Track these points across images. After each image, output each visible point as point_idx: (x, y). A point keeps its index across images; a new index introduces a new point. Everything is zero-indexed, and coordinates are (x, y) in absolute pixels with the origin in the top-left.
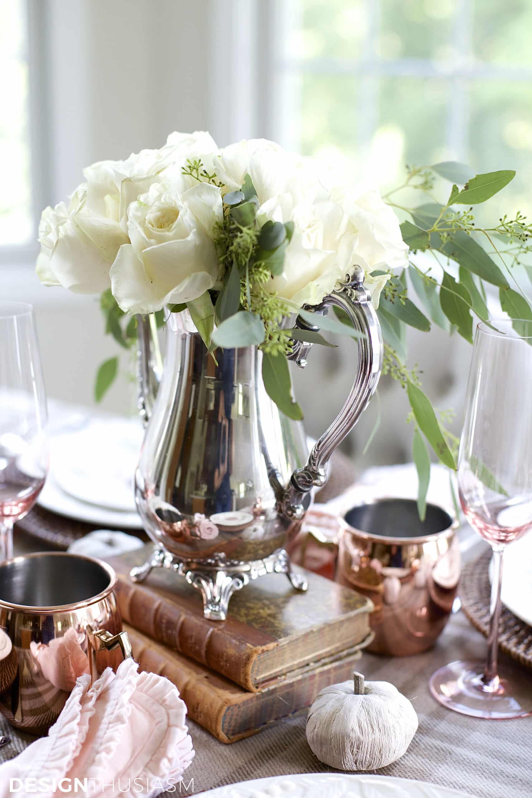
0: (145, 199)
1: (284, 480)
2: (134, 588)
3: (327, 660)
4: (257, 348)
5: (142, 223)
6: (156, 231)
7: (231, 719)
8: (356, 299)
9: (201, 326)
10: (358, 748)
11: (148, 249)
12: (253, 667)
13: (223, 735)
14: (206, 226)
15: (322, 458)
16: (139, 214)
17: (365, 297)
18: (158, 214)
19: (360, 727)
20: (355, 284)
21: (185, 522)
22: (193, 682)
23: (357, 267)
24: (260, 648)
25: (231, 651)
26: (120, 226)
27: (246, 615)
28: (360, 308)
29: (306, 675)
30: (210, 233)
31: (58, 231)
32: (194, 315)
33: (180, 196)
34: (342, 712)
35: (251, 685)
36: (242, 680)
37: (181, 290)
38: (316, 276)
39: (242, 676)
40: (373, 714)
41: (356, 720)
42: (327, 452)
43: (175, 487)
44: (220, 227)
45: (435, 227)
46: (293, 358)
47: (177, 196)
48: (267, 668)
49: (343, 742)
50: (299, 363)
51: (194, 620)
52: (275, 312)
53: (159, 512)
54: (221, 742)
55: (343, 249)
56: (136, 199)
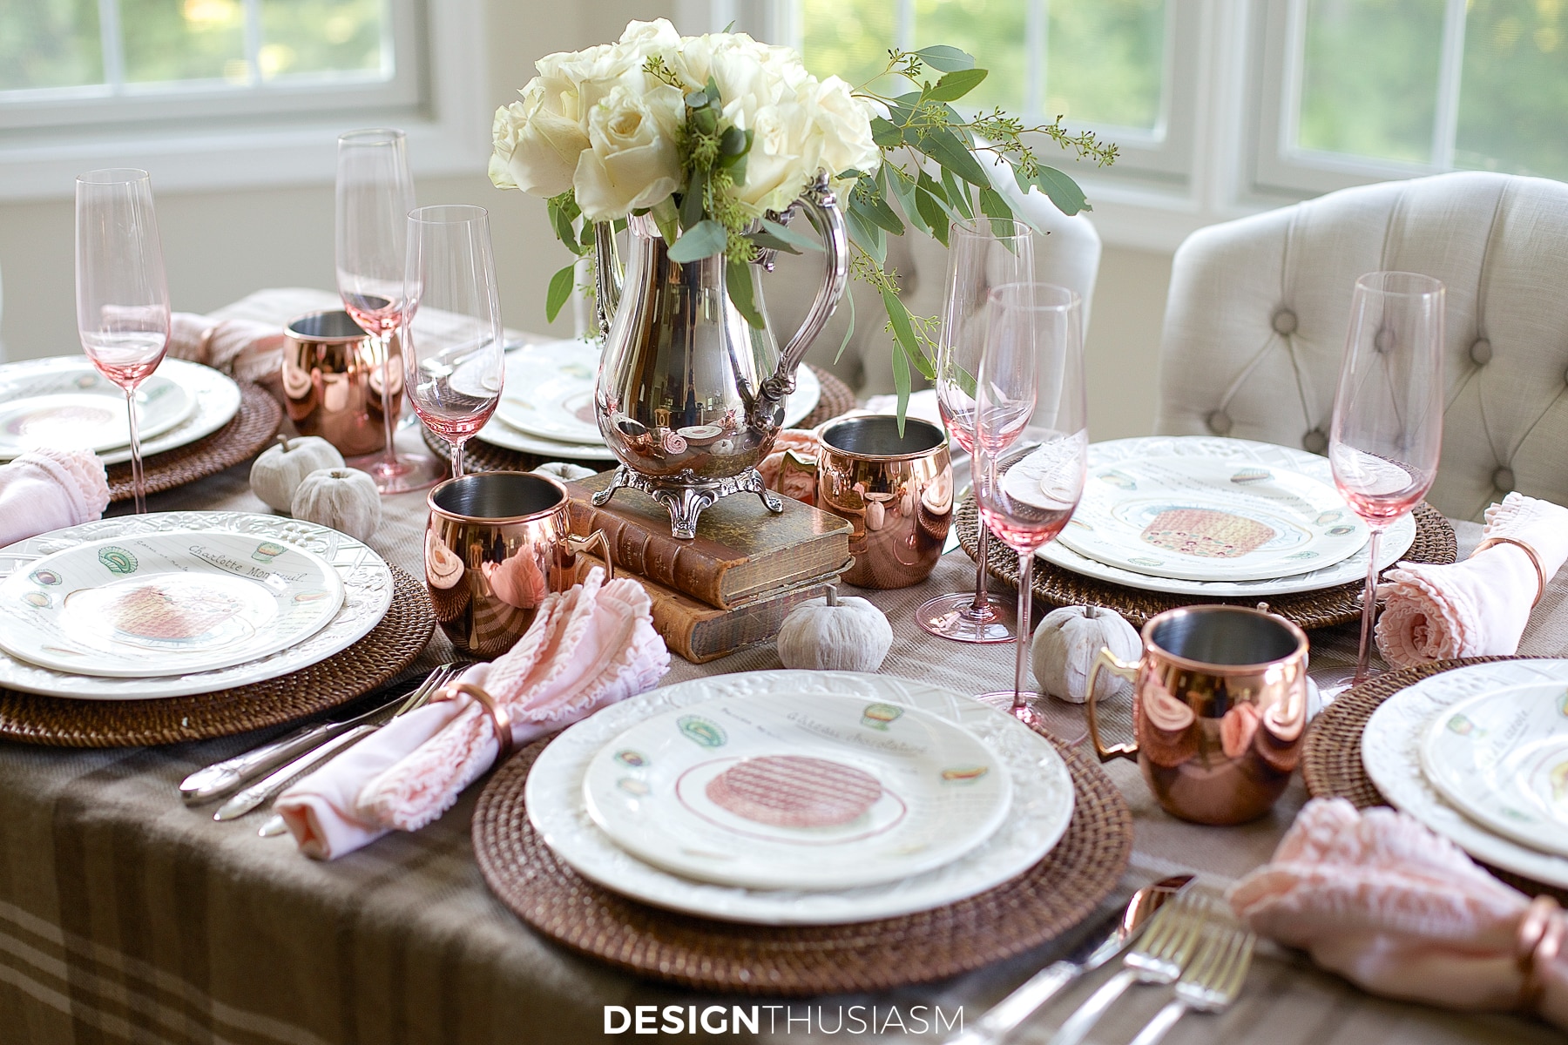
0: (607, 102)
1: (754, 390)
2: (596, 511)
3: (802, 583)
4: (723, 255)
5: (605, 128)
6: (618, 137)
7: (701, 638)
8: (821, 202)
9: (665, 230)
10: (829, 656)
11: (611, 156)
12: (723, 583)
13: (692, 653)
14: (668, 129)
15: (791, 364)
16: (601, 119)
17: (830, 200)
18: (622, 118)
19: (830, 635)
20: (821, 187)
21: (649, 435)
22: (661, 602)
23: (822, 170)
24: (730, 562)
25: (700, 567)
26: (580, 126)
27: (716, 535)
28: (825, 211)
29: (780, 596)
30: (673, 137)
31: (516, 135)
32: (658, 219)
33: (641, 99)
34: (812, 622)
35: (721, 600)
36: (712, 596)
37: (645, 197)
38: (779, 182)
39: (712, 591)
40: (844, 622)
41: (826, 628)
42: (795, 358)
43: (639, 401)
44: (682, 130)
45: (909, 123)
46: (760, 262)
47: (638, 100)
48: (738, 586)
49: (814, 650)
50: (767, 267)
51: (660, 540)
52: (737, 220)
53: (622, 425)
54: (691, 662)
55: (808, 152)
56: (596, 103)
